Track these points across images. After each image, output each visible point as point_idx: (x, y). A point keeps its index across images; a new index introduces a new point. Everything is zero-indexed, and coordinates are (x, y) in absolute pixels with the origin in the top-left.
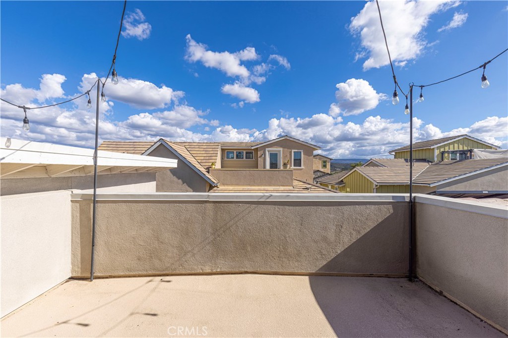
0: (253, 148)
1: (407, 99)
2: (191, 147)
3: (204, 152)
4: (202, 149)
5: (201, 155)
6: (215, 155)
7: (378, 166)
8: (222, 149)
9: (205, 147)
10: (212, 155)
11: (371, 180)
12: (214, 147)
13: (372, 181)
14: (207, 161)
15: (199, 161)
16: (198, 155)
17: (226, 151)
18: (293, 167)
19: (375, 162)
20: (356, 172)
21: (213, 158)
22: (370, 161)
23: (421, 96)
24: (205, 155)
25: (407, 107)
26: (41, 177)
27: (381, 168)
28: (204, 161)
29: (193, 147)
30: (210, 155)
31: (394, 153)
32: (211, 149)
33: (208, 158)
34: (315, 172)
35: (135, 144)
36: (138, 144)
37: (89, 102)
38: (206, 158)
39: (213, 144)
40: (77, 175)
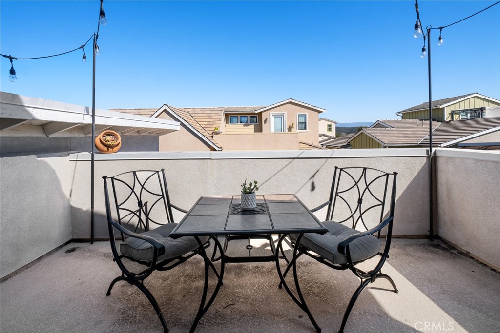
0: (256, 112)
1: (425, 40)
2: (195, 112)
3: (207, 117)
4: (206, 115)
5: (204, 120)
6: (218, 120)
7: (385, 127)
8: (225, 114)
9: (209, 112)
10: (216, 120)
11: (379, 141)
12: (217, 112)
13: (380, 143)
14: (211, 126)
15: (203, 126)
16: (202, 120)
17: (230, 116)
18: (298, 131)
19: (383, 124)
20: (363, 134)
21: (217, 122)
22: (377, 123)
23: (440, 39)
24: (209, 120)
25: (424, 50)
26: (38, 136)
27: (390, 129)
28: (208, 126)
29: (196, 112)
30: (213, 120)
31: (401, 114)
32: (215, 114)
33: (211, 123)
34: (321, 135)
35: (140, 111)
36: (142, 111)
37: (84, 57)
38: (209, 123)
39: (216, 109)
40: (76, 135)
